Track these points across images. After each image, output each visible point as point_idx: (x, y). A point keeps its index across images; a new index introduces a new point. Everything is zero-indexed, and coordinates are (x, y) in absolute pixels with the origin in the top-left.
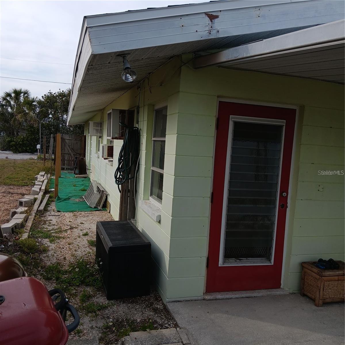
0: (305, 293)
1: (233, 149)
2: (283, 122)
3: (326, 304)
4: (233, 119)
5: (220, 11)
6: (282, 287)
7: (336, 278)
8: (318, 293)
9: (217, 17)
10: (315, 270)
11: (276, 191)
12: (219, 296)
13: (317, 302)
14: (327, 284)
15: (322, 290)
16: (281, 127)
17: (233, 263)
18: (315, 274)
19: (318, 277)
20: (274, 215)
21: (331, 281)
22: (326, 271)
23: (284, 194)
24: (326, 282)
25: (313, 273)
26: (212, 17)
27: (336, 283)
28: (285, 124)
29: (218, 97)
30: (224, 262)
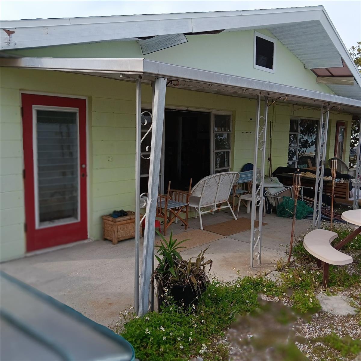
0: (106, 237)
1: (38, 133)
2: (77, 110)
3: (120, 241)
4: (35, 108)
5: (16, 28)
6: (88, 237)
7: (125, 222)
8: (114, 234)
9: (13, 32)
10: (111, 219)
11: (77, 164)
12: (38, 252)
13: (114, 241)
14: (119, 227)
15: (116, 232)
16: (75, 113)
17: (47, 225)
18: (111, 222)
19: (113, 223)
20: (77, 183)
21: (122, 224)
22: (118, 218)
23: (84, 166)
24: (118, 226)
25: (110, 222)
26: (9, 33)
27: (125, 226)
28: (78, 111)
29: (20, 90)
30: (40, 225)
